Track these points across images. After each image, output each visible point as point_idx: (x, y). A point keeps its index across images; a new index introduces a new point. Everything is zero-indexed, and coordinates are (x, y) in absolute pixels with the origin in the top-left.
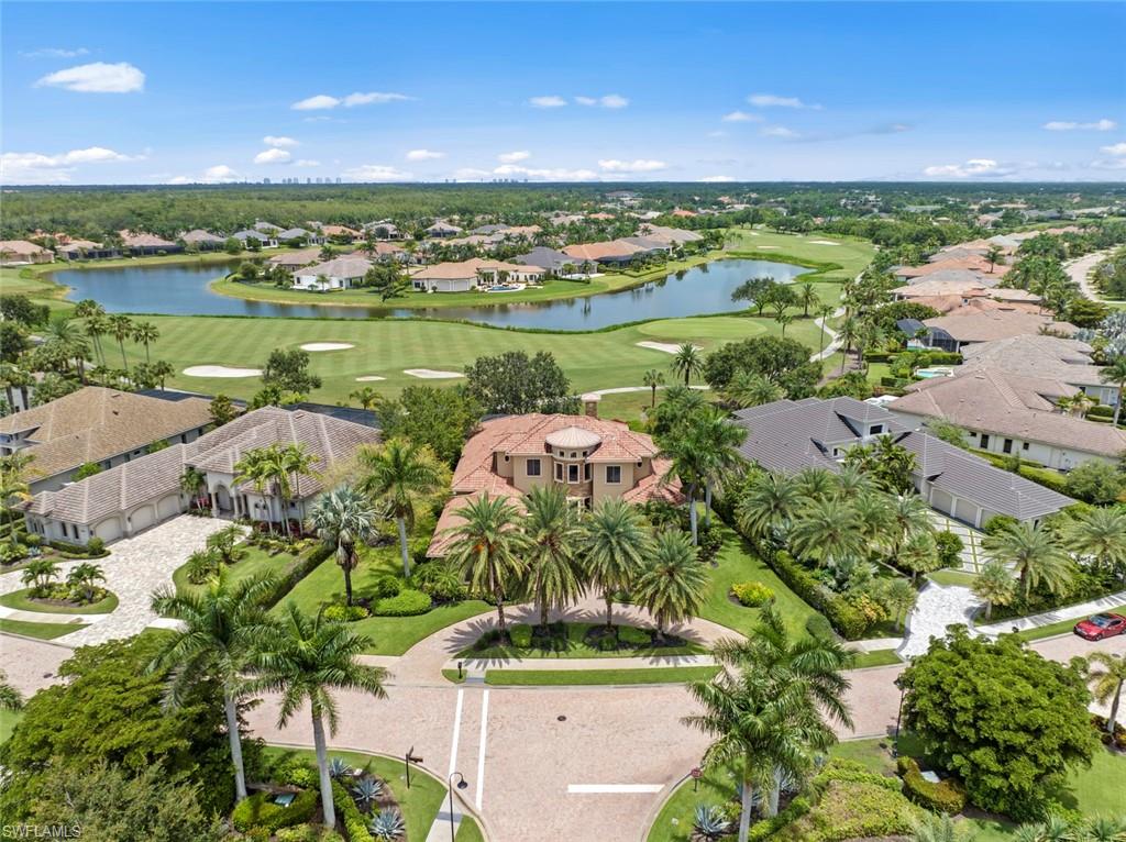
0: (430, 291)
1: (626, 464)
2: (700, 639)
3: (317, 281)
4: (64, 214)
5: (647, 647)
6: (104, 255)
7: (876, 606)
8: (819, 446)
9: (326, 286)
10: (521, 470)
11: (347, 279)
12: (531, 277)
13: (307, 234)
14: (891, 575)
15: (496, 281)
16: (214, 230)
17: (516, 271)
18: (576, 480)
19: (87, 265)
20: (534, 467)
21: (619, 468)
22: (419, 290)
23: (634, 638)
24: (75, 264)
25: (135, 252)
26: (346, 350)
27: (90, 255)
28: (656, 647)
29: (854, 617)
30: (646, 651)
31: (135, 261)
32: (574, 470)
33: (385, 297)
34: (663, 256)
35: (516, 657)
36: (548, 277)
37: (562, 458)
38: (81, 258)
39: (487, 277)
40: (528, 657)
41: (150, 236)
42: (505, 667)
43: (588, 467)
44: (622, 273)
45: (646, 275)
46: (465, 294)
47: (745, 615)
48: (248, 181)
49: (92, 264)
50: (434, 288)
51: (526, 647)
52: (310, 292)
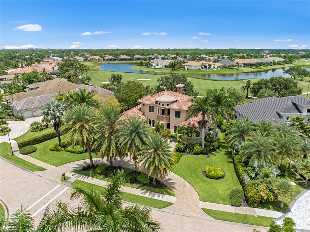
0: (187, 69)
1: (183, 110)
2: (174, 188)
3: (156, 65)
4: (113, 52)
5: (146, 185)
6: (115, 60)
7: (268, 192)
8: (279, 115)
9: (158, 67)
10: (147, 109)
11: (164, 65)
12: (219, 67)
13: (165, 57)
14: (295, 178)
15: (208, 68)
16: (142, 55)
17: (215, 65)
18: (164, 115)
19: (110, 62)
20: (151, 109)
21: (180, 112)
22: (183, 69)
23: (142, 180)
24: (107, 62)
25: (122, 60)
26: (147, 80)
27: (111, 60)
28: (150, 186)
29: (253, 195)
30: (144, 187)
31: (121, 62)
32: (163, 111)
33: (173, 70)
34: (268, 64)
35: (92, 177)
36: (225, 67)
37: (159, 106)
38: (109, 60)
39: (205, 66)
40: (97, 178)
41: (126, 56)
42: (86, 180)
43: (169, 110)
44: (251, 68)
45: (259, 69)
46: (196, 71)
47: (204, 181)
48: (164, 48)
49: (111, 62)
50: (188, 68)
51: (98, 174)
52: (154, 68)
